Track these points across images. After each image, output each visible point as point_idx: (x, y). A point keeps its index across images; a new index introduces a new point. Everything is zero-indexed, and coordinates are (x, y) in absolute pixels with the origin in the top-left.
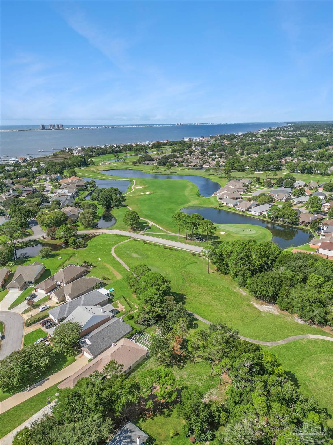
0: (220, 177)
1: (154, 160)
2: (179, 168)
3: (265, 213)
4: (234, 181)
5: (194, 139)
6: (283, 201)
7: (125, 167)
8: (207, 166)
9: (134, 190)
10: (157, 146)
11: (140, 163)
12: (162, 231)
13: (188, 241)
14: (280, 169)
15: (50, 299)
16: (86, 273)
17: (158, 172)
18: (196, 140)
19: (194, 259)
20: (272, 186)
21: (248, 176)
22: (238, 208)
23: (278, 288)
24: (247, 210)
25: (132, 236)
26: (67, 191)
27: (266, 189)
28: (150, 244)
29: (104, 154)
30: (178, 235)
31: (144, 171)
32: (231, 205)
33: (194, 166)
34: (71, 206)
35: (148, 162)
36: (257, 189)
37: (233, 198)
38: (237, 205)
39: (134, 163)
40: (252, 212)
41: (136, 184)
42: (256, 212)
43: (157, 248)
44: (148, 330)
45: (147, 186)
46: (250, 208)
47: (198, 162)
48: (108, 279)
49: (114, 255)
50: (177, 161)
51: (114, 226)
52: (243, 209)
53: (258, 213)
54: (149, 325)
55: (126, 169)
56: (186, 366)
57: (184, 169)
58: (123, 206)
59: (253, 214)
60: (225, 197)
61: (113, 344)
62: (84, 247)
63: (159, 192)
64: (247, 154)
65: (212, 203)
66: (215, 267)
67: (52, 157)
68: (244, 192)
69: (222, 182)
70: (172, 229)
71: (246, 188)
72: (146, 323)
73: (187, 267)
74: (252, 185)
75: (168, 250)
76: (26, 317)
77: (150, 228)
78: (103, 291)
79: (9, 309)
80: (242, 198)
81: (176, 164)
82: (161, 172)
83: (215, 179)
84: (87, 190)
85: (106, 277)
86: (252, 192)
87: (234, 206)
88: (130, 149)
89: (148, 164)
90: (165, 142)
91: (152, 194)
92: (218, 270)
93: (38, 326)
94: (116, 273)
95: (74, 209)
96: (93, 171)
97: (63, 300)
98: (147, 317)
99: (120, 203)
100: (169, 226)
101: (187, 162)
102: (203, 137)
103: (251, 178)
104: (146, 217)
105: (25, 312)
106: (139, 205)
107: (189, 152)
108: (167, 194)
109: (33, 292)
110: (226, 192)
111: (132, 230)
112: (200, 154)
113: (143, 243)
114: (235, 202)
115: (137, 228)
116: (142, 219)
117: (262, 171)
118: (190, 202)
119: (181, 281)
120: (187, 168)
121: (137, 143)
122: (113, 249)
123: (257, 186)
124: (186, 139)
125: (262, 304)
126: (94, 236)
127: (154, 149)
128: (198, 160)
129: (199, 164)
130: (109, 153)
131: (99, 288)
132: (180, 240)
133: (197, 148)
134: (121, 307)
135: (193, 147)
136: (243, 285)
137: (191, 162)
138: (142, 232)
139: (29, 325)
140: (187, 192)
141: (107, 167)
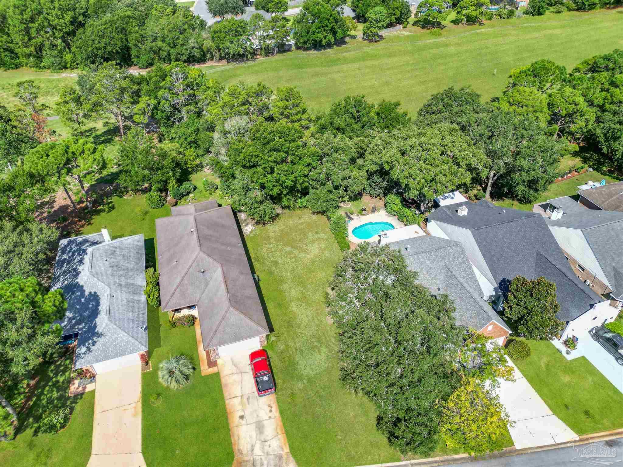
136: (61, 67)
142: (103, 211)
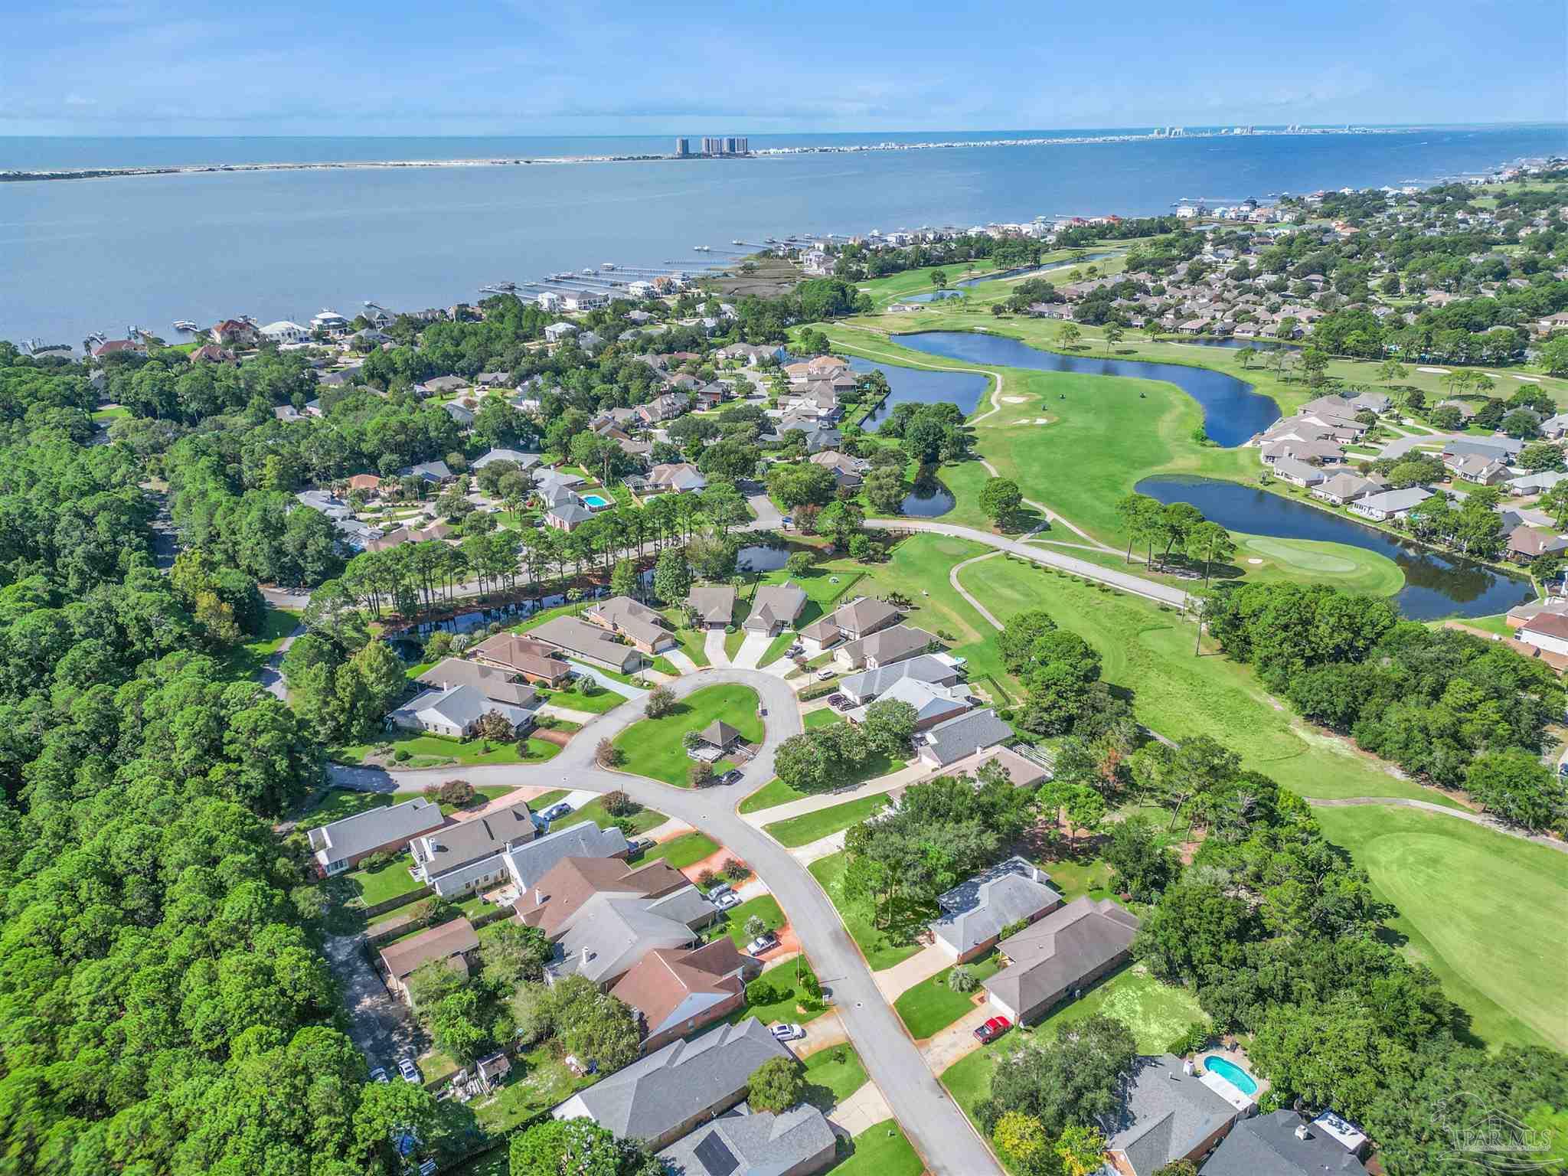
0: (1286, 380)
1: (1064, 302)
2: (1149, 337)
3: (1401, 515)
4: (1329, 401)
5: (1217, 212)
6: (1481, 481)
7: (967, 322)
8: (1244, 332)
9: (997, 408)
10: (1076, 240)
11: (1016, 311)
12: (1084, 541)
13: (1154, 574)
14: (1519, 360)
15: (833, 660)
16: (899, 618)
17: (1077, 348)
18: (1222, 215)
19: (1164, 619)
20: (1464, 427)
21: (1387, 383)
22: (1319, 493)
23: (1361, 700)
24: (1349, 501)
25: (999, 546)
26: (814, 402)
27: (1436, 432)
28: (1047, 571)
29: (897, 268)
30: (1125, 554)
31: (1030, 341)
32: (1300, 482)
33: (1201, 330)
34: (836, 449)
35: (1042, 307)
36: (1403, 433)
37: (1313, 462)
38: (1319, 482)
39: (998, 310)
40: (1361, 507)
41: (1004, 390)
42: (1373, 510)
43: (1066, 582)
44: (1044, 742)
45: (1040, 397)
46: (1360, 495)
47: (1219, 315)
48: (950, 638)
49: (960, 588)
50: (1141, 310)
51: (951, 515)
52: (1334, 497)
53: (1379, 514)
54: (1048, 735)
55: (972, 332)
56: (1123, 808)
57: (1163, 341)
58: (971, 458)
59: (1364, 514)
60: (1286, 454)
61: (979, 749)
62: (883, 561)
63: (1077, 420)
64: (1412, 291)
65: (1241, 470)
66: (1217, 644)
67: (741, 276)
68: (1356, 440)
69: (1289, 399)
70: (1112, 536)
71: (1365, 426)
72: (1042, 729)
73: (1143, 635)
74: (1391, 417)
75: (1096, 589)
76: (796, 685)
77: (1047, 528)
78: (944, 659)
79: (758, 667)
80: (1344, 461)
81: (1140, 320)
82: (1084, 348)
83: (1266, 385)
84: (866, 402)
85: (946, 633)
86: (1383, 440)
87: (1310, 484)
88: (982, 249)
89: (1041, 315)
90: (1105, 222)
91: (1055, 424)
92: (1223, 651)
93: (823, 703)
94: (965, 627)
95: (844, 458)
96: (870, 337)
97: (861, 666)
98: (1046, 716)
99: (963, 450)
100: (1100, 527)
101: (1178, 315)
102: (1254, 205)
103: (1396, 388)
104: (1037, 496)
105: (792, 676)
106: (1017, 460)
107: (1190, 272)
108: (1100, 428)
109: (796, 643)
110: (1292, 437)
111: (998, 530)
112: (1230, 282)
113: (1029, 566)
114: (1315, 472)
115: (1013, 525)
116: (1027, 502)
117: (1447, 362)
118: (1170, 459)
119: (1124, 663)
120: (1175, 336)
121: (1006, 226)
122: (954, 573)
123: (1408, 422)
124: (1186, 212)
125: (1318, 733)
126: (901, 536)
127: (1065, 253)
128: (1221, 305)
129: (1218, 326)
130: (913, 266)
131: (935, 652)
132: (1130, 567)
133: (1222, 256)
134: (984, 695)
135: (1208, 247)
136: (1278, 689)
137: (1193, 316)
138: (1025, 537)
139: (806, 699)
140: (1165, 426)
141: (910, 323)
142: (1078, 860)
